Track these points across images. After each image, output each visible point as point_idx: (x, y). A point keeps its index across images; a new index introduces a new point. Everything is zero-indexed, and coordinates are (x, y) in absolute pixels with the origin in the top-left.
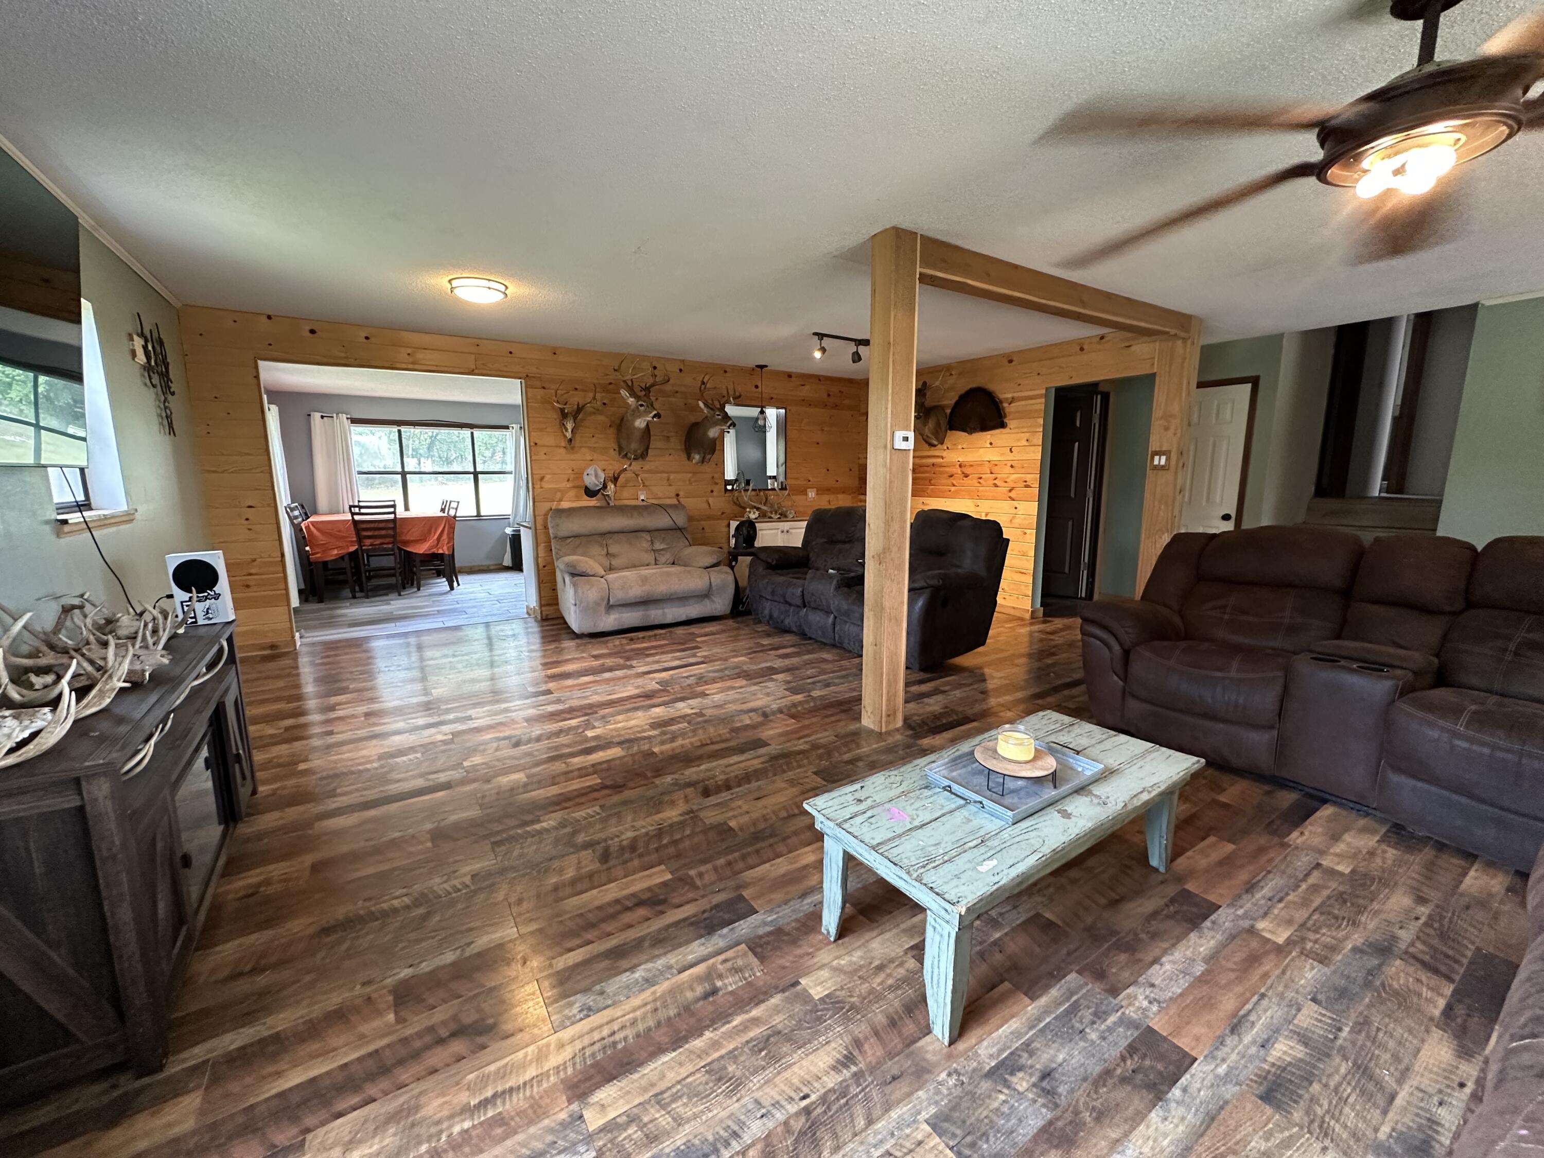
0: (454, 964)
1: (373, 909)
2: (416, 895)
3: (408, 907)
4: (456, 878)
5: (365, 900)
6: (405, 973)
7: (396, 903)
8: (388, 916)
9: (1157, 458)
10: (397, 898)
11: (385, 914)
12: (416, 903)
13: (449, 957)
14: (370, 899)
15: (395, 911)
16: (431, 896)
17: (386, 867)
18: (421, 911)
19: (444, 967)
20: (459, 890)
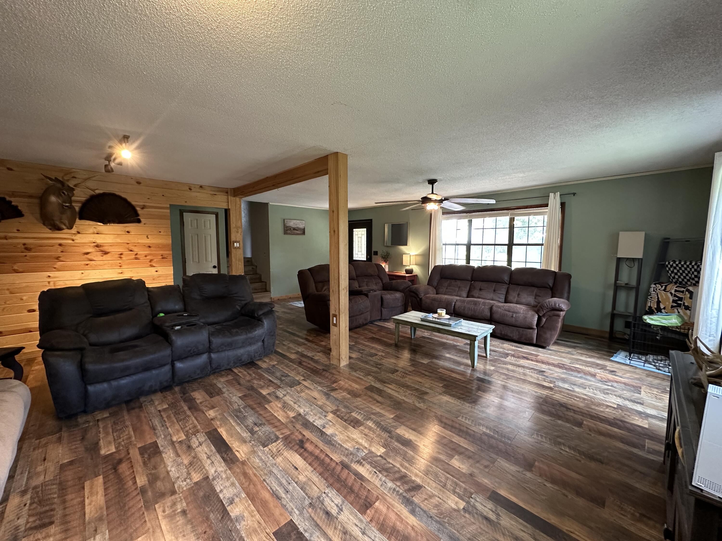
0: (559, 420)
1: (578, 455)
2: (558, 446)
3: (564, 445)
4: (538, 440)
5: (580, 461)
6: (576, 428)
7: (568, 450)
8: (573, 448)
9: (235, 244)
10: (567, 452)
11: (574, 449)
12: (560, 443)
13: (560, 422)
14: (578, 460)
15: (569, 447)
16: (553, 441)
17: (564, 469)
18: (559, 440)
19: (563, 421)
20: (541, 435)
